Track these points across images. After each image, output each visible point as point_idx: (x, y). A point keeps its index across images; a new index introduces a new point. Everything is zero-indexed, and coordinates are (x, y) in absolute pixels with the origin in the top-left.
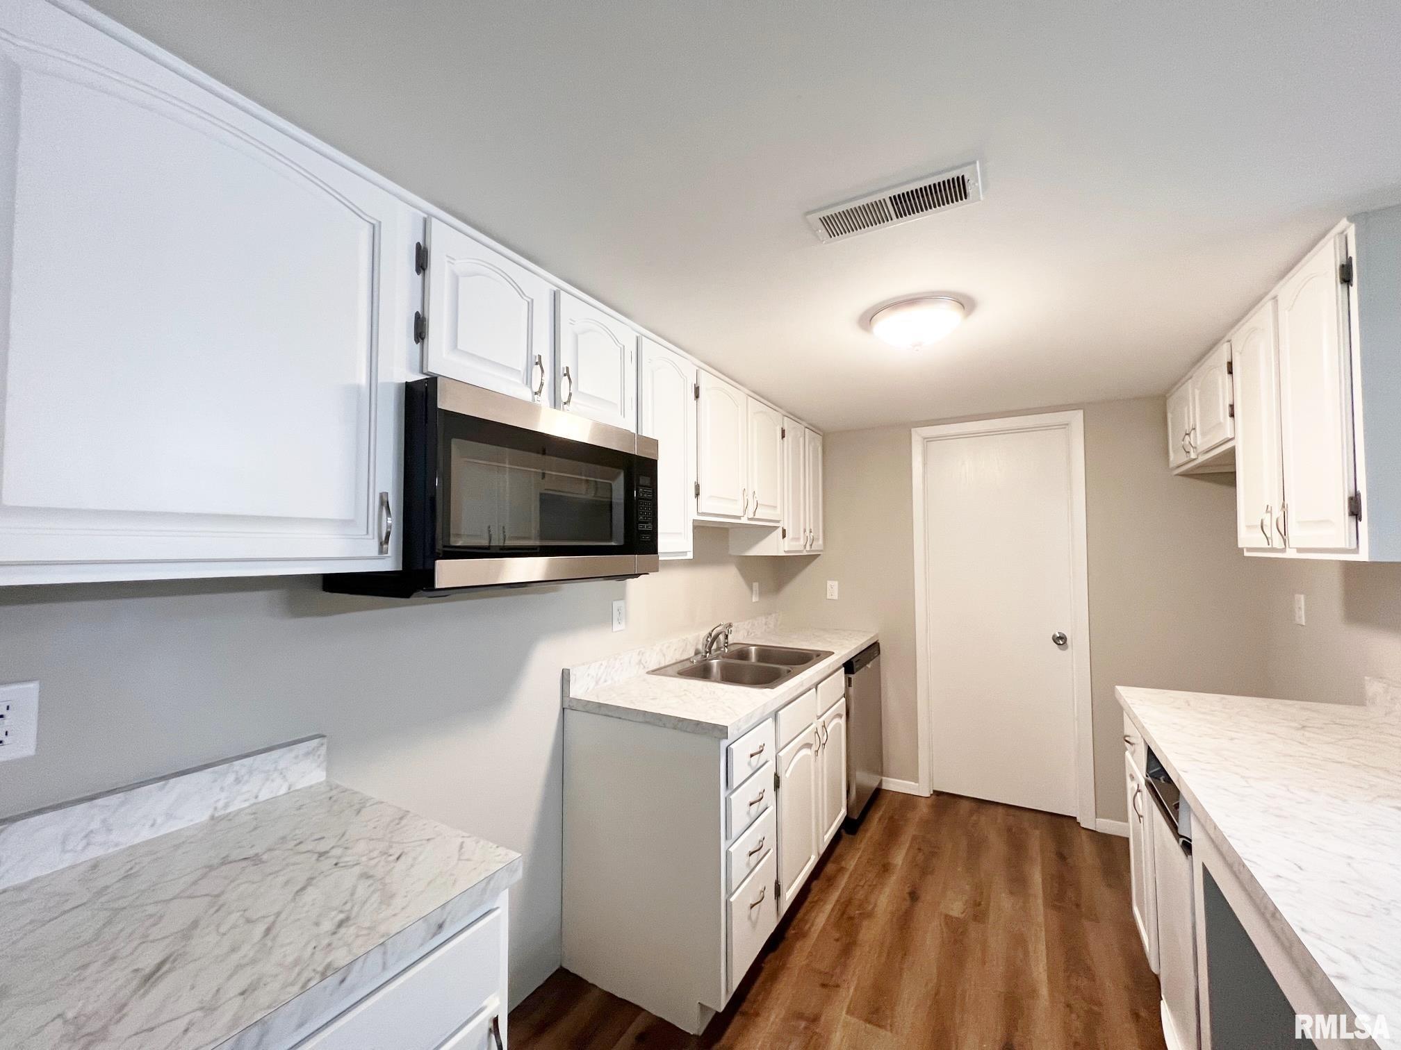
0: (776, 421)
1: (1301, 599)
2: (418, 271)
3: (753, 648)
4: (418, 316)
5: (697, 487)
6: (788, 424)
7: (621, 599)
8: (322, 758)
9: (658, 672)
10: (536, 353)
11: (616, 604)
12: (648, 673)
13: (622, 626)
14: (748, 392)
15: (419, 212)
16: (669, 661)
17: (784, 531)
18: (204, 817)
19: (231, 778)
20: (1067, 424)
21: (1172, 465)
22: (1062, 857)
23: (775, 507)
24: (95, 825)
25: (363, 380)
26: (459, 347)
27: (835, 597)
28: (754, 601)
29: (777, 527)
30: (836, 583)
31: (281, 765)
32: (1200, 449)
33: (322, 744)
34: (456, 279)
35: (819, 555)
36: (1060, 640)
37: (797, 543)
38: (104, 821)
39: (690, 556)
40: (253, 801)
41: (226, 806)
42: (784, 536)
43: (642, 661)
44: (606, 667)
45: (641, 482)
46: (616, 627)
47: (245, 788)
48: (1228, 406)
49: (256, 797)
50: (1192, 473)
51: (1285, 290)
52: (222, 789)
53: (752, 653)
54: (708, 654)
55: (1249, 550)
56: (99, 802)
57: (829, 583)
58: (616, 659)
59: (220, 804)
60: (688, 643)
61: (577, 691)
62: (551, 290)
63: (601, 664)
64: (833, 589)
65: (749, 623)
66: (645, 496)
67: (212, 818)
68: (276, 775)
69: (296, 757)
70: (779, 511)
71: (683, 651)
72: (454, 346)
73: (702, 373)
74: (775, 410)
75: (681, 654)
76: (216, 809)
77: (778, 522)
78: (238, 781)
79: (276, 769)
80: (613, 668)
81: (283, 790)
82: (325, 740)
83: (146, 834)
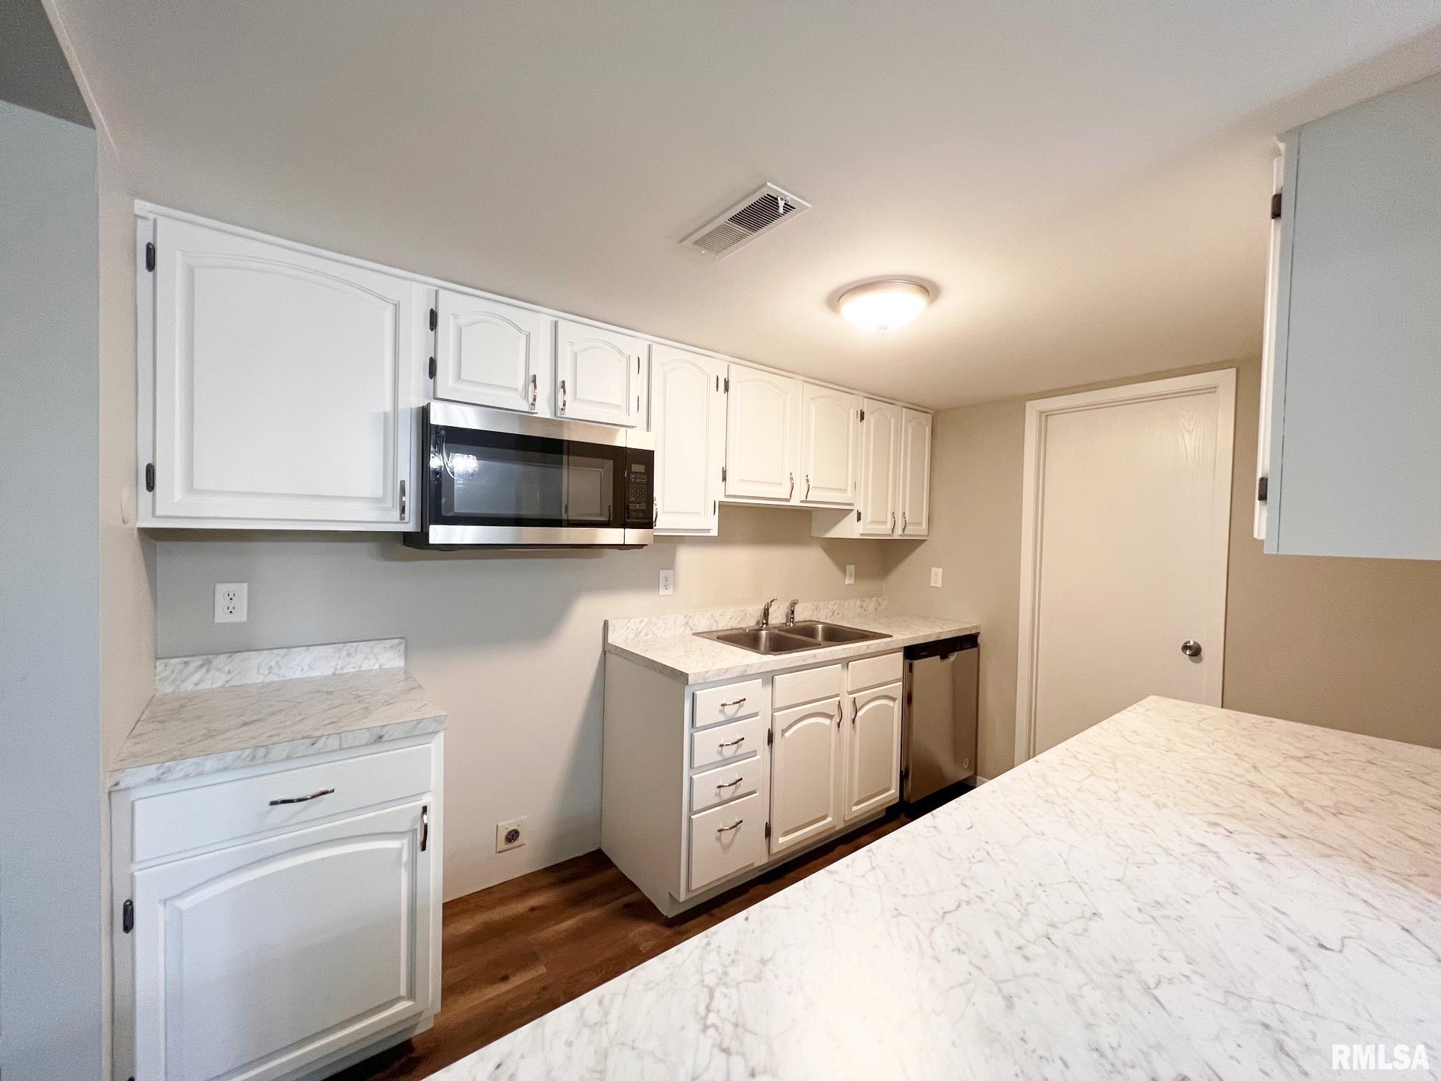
0: (854, 403)
2: (432, 329)
3: (820, 626)
4: (431, 359)
5: (724, 472)
6: (867, 406)
7: (671, 569)
8: (401, 651)
9: (705, 635)
10: (531, 373)
11: (663, 573)
12: (694, 634)
13: (670, 592)
14: (802, 378)
15: (429, 287)
16: (723, 627)
17: (859, 515)
18: (330, 672)
19: (344, 653)
20: (1215, 387)
23: (845, 490)
24: (273, 663)
25: (388, 407)
26: (462, 378)
27: (939, 585)
28: (847, 582)
29: (852, 510)
30: (940, 571)
31: (375, 651)
33: (402, 643)
34: (460, 329)
35: (926, 540)
37: (885, 527)
38: (277, 662)
39: (714, 533)
40: (357, 669)
41: (342, 668)
42: (859, 519)
43: (689, 623)
44: (647, 624)
45: (633, 470)
46: (662, 592)
47: (353, 660)
49: (360, 667)
52: (340, 658)
53: (818, 631)
54: (765, 626)
56: (275, 651)
57: (934, 570)
58: (659, 618)
59: (339, 667)
60: (748, 614)
61: (614, 639)
62: (552, 321)
63: (642, 621)
64: (937, 577)
65: (836, 603)
66: (638, 480)
67: (334, 674)
68: (371, 656)
69: (385, 648)
70: (849, 493)
71: (741, 620)
72: (458, 378)
73: (733, 367)
74: (851, 394)
75: (739, 623)
76: (336, 669)
77: (852, 504)
78: (348, 655)
79: (372, 653)
80: (655, 625)
81: (377, 667)
82: (403, 641)
83: (298, 675)
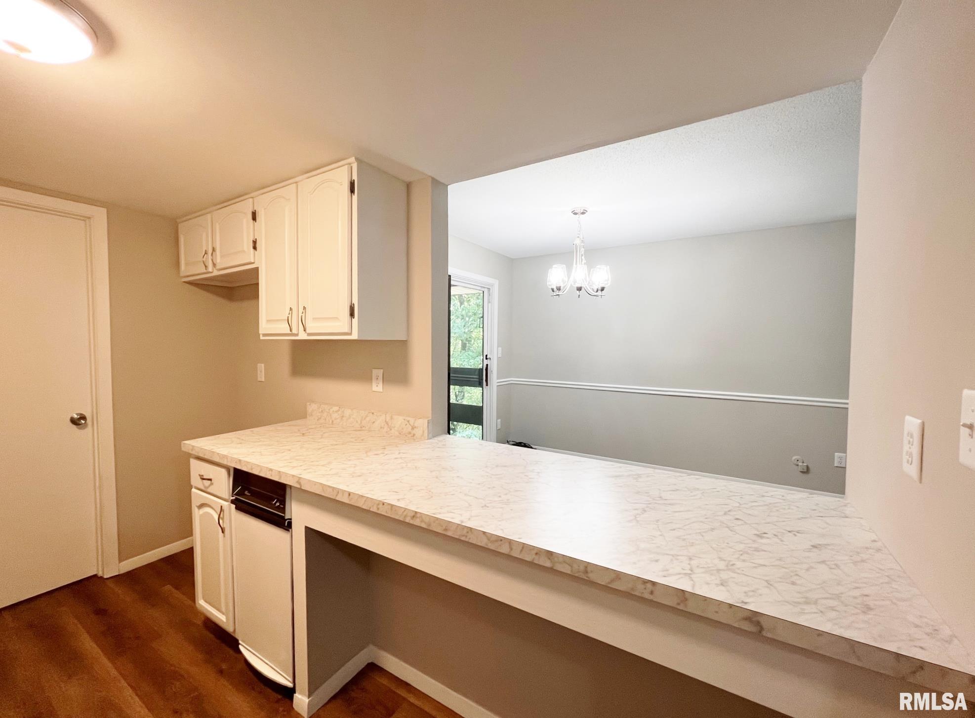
1: (261, 367)
20: (89, 218)
21: (182, 274)
22: (100, 612)
32: (218, 267)
36: (78, 421)
48: (252, 242)
50: (198, 282)
51: (308, 184)
55: (265, 335)
